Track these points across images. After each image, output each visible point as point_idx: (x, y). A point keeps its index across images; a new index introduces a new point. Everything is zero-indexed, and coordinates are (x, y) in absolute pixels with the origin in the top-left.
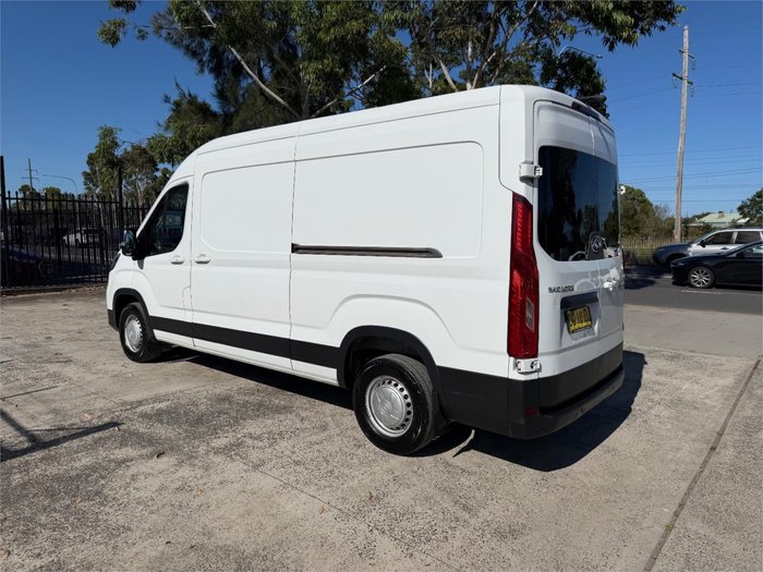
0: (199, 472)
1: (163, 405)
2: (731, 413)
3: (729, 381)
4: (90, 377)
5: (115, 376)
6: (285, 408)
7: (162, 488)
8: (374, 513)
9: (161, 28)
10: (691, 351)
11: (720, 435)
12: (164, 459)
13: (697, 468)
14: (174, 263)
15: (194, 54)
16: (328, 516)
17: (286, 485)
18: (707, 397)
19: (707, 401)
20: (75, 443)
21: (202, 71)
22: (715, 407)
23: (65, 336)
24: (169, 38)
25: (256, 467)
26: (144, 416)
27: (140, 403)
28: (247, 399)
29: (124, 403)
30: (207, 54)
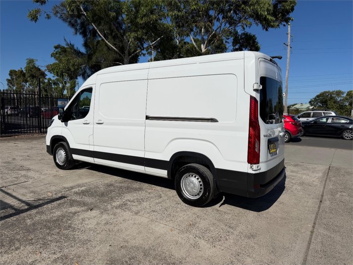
0: (112, 216)
1: (83, 188)
2: (324, 188)
3: (320, 174)
4: (42, 177)
5: (55, 176)
6: (139, 188)
7: (98, 224)
8: (194, 231)
9: (57, 12)
10: (302, 163)
11: (322, 196)
12: (94, 211)
13: (317, 209)
14: (84, 124)
15: (73, 25)
16: (175, 232)
17: (152, 221)
18: (313, 181)
19: (314, 183)
20: (50, 206)
21: (76, 33)
22: (317, 185)
23: (21, 158)
25: (136, 213)
26: (76, 193)
27: (72, 188)
28: (121, 185)
29: (65, 188)
30: (79, 26)
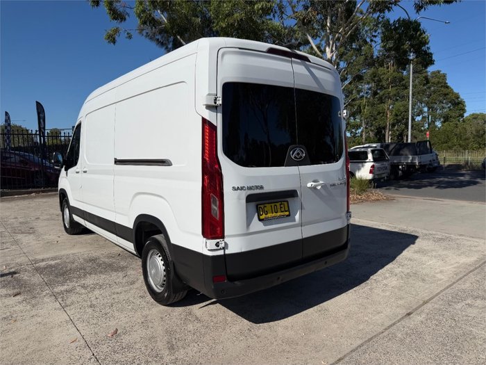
0: (28, 308)
1: (53, 263)
2: (451, 286)
3: (472, 259)
4: (33, 243)
5: (47, 242)
8: (105, 346)
10: (461, 235)
11: (425, 303)
12: (18, 297)
13: (381, 329)
14: (77, 173)
16: (74, 345)
18: (441, 272)
19: (438, 275)
22: (441, 280)
24: (147, 35)
25: (64, 307)
26: (36, 269)
27: (43, 260)
28: (107, 260)
29: (34, 260)
30: (171, 44)
